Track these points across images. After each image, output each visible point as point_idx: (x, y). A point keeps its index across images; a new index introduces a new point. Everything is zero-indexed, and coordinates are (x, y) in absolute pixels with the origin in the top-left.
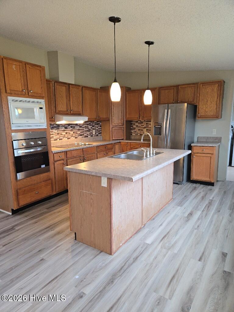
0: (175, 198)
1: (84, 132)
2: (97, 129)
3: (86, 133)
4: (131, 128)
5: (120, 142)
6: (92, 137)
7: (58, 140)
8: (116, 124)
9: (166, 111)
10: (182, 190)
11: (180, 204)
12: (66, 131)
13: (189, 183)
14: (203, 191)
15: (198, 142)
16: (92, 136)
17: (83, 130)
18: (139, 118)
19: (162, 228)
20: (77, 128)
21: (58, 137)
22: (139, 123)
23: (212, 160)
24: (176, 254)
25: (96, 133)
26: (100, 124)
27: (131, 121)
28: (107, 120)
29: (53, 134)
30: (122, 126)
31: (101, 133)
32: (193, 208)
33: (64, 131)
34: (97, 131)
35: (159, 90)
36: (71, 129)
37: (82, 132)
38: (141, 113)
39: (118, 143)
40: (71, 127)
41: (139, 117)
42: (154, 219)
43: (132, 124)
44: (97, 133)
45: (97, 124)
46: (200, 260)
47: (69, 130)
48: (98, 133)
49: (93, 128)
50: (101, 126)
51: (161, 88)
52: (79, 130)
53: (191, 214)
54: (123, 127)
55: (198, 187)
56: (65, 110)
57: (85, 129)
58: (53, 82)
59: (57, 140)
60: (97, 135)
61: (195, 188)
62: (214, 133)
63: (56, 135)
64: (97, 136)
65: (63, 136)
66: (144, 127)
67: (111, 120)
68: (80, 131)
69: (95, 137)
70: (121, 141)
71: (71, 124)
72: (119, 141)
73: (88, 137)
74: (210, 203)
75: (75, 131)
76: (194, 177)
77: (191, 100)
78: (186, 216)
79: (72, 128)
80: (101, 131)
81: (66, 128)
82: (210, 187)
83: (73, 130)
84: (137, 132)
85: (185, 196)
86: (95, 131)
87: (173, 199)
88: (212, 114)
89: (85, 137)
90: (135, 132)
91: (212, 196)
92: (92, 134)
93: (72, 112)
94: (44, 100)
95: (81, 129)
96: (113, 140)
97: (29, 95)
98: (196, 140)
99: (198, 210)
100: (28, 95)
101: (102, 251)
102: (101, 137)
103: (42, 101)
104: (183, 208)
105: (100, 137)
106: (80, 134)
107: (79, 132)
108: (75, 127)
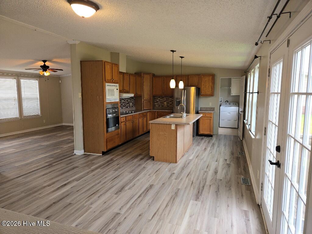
4: (155, 101)
8: (146, 99)
9: (183, 91)
11: (198, 145)
13: (197, 137)
14: (208, 139)
15: (201, 110)
16: (130, 107)
18: (162, 95)
19: (194, 154)
22: (161, 98)
23: (211, 121)
24: (205, 161)
25: (132, 105)
32: (206, 146)
35: (176, 77)
38: (164, 91)
42: (188, 152)
43: (156, 98)
45: (133, 99)
46: (216, 161)
51: (178, 76)
53: (205, 149)
54: (151, 100)
55: (204, 138)
56: (122, 89)
57: (126, 102)
61: (202, 139)
62: (210, 105)
64: (132, 107)
66: (164, 101)
67: (142, 96)
74: (213, 144)
76: (201, 132)
77: (197, 84)
78: (203, 149)
80: (135, 103)
82: (210, 138)
84: (159, 104)
86: (132, 103)
87: (193, 144)
88: (209, 94)
89: (126, 107)
91: (213, 141)
92: (130, 105)
96: (144, 110)
98: (199, 109)
99: (208, 147)
101: (170, 163)
103: (117, 85)
104: (200, 147)
105: (134, 108)
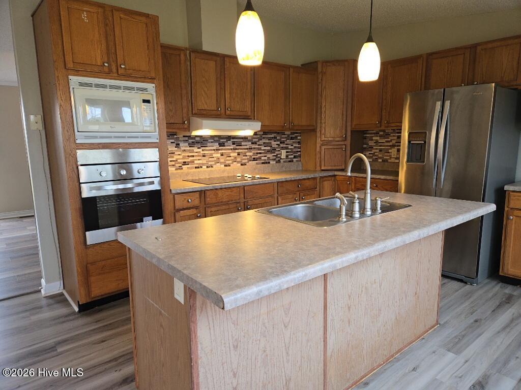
0: (446, 323)
1: (260, 153)
2: (290, 147)
3: (265, 155)
4: (365, 146)
5: (335, 176)
6: (277, 164)
7: (204, 167)
8: (330, 139)
9: (439, 104)
10: (472, 299)
12: (221, 150)
13: (494, 282)
16: (279, 161)
17: (260, 149)
18: (379, 125)
20: (246, 145)
21: (205, 162)
22: (381, 136)
25: (287, 156)
26: (299, 138)
27: (364, 132)
28: (311, 130)
29: (193, 156)
30: (342, 143)
31: (300, 156)
32: (492, 366)
33: (217, 150)
34: (290, 152)
35: (428, 59)
36: (232, 148)
37: (257, 153)
38: (384, 114)
39: (330, 178)
40: (233, 144)
41: (380, 122)
42: (366, 384)
43: (365, 138)
44: (289, 157)
45: (292, 139)
47: (229, 149)
48: (293, 157)
49: (282, 145)
50: (299, 143)
52: (252, 149)
53: (481, 386)
54: (346, 143)
57: (263, 148)
58: (188, 52)
59: (201, 167)
60: (290, 160)
63: (200, 158)
64: (290, 163)
65: (215, 161)
66: (391, 144)
67: (318, 130)
68: (253, 152)
69: (286, 164)
70: (336, 173)
71: (234, 137)
72: (331, 173)
73: (269, 163)
75: (241, 151)
76: (509, 268)
79: (235, 146)
80: (300, 152)
81: (222, 145)
83: (236, 149)
84: (376, 156)
85: (476, 321)
86: (287, 152)
87: (438, 326)
89: (263, 163)
90: (371, 155)
92: (280, 157)
93: (228, 112)
94: (154, 85)
95: (254, 148)
96: (322, 170)
97: (119, 73)
98: (519, 176)
100: (116, 75)
102: (298, 164)
104: (461, 359)
105: (295, 165)
106: (253, 157)
107: (251, 154)
108: (243, 144)
